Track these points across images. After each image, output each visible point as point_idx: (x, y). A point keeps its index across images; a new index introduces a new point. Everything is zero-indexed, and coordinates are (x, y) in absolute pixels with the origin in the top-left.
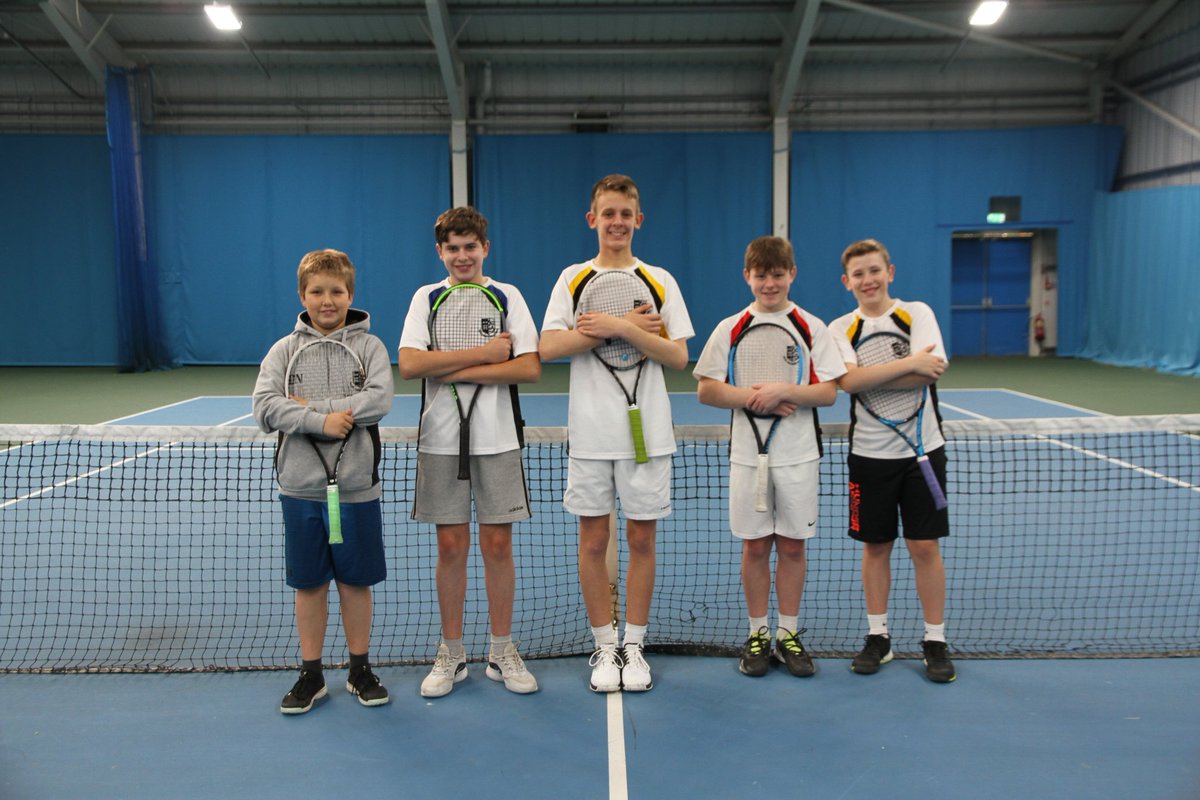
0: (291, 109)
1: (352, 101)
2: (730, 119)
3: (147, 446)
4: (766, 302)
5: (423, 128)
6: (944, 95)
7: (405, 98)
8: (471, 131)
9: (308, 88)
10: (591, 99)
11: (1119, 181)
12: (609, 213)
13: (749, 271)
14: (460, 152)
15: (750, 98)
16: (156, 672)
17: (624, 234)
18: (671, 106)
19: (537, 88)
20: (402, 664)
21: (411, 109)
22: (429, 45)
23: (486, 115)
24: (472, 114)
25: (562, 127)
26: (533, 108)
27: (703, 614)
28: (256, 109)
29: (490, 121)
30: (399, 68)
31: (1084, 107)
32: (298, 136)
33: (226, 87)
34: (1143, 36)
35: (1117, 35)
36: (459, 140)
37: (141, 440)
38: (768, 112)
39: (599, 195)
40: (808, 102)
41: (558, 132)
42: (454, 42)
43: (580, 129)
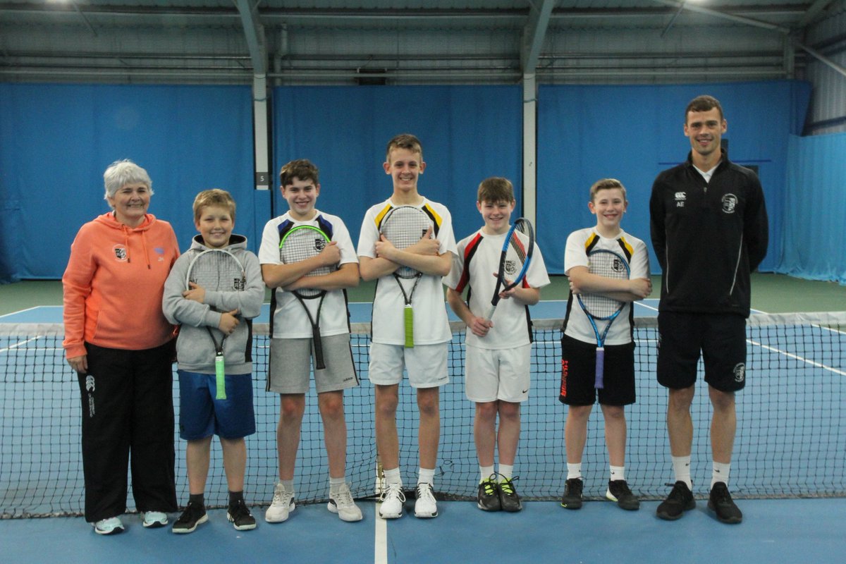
0: (116, 62)
1: (168, 56)
2: (488, 74)
3: (18, 340)
4: (493, 226)
5: (230, 79)
6: (665, 55)
7: (214, 55)
8: (270, 83)
9: (131, 44)
10: (372, 57)
11: (809, 127)
12: (400, 165)
13: (480, 202)
14: (261, 100)
15: (503, 57)
16: (20, 518)
17: (411, 179)
18: (438, 63)
19: (327, 46)
20: (217, 508)
21: (219, 64)
22: (234, 10)
23: (283, 69)
24: (271, 68)
25: (347, 80)
26: (323, 63)
27: (449, 470)
28: (84, 61)
29: (287, 75)
30: (209, 28)
31: (780, 65)
32: (121, 85)
33: (59, 43)
34: (827, 8)
35: (805, 6)
36: (260, 90)
37: (13, 335)
38: (519, 69)
39: (392, 150)
40: (553, 60)
41: (344, 84)
42: (255, 8)
43: (361, 81)
